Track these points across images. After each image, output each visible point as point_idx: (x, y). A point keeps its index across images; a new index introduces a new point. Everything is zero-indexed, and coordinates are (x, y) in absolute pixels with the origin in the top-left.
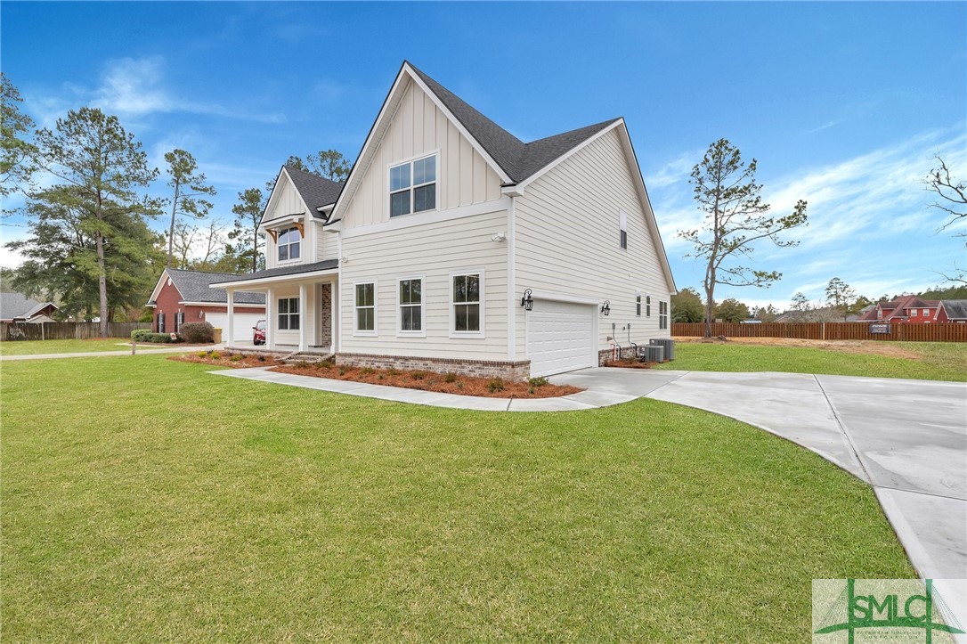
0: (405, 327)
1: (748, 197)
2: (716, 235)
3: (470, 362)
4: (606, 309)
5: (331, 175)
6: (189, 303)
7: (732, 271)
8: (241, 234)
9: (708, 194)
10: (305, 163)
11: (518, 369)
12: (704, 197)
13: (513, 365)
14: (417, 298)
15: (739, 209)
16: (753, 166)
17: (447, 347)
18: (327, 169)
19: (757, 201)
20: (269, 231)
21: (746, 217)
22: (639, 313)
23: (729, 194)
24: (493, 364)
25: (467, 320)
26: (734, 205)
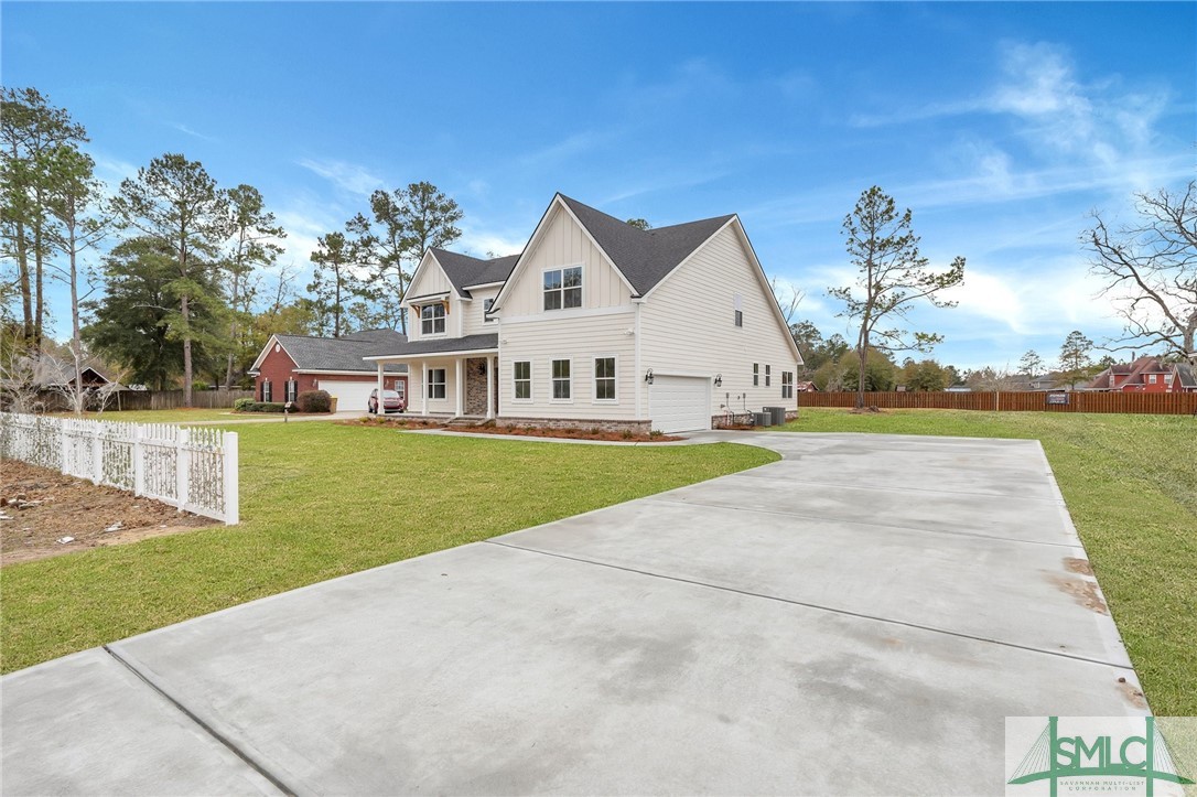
0: (557, 396)
1: (905, 249)
2: (870, 294)
3: (608, 422)
4: (718, 381)
5: (424, 211)
6: (305, 371)
7: (886, 334)
8: (321, 287)
9: (862, 245)
10: (393, 198)
11: (642, 426)
12: (859, 249)
13: (639, 423)
14: (567, 373)
15: (895, 264)
16: (908, 217)
17: (590, 411)
18: (419, 206)
19: (915, 253)
20: (413, 306)
21: (904, 272)
22: (756, 383)
23: (884, 245)
24: (625, 422)
25: (606, 391)
26: (890, 258)
